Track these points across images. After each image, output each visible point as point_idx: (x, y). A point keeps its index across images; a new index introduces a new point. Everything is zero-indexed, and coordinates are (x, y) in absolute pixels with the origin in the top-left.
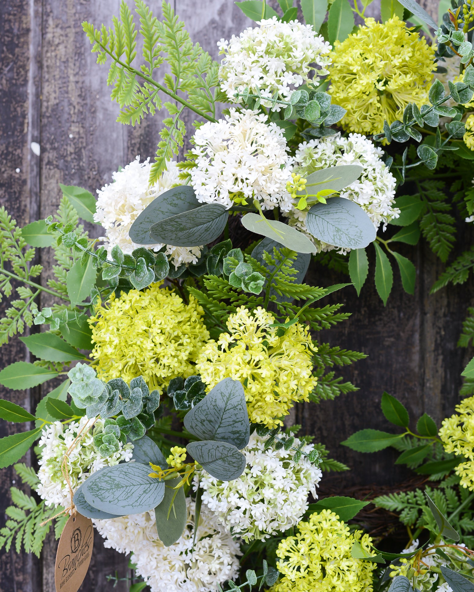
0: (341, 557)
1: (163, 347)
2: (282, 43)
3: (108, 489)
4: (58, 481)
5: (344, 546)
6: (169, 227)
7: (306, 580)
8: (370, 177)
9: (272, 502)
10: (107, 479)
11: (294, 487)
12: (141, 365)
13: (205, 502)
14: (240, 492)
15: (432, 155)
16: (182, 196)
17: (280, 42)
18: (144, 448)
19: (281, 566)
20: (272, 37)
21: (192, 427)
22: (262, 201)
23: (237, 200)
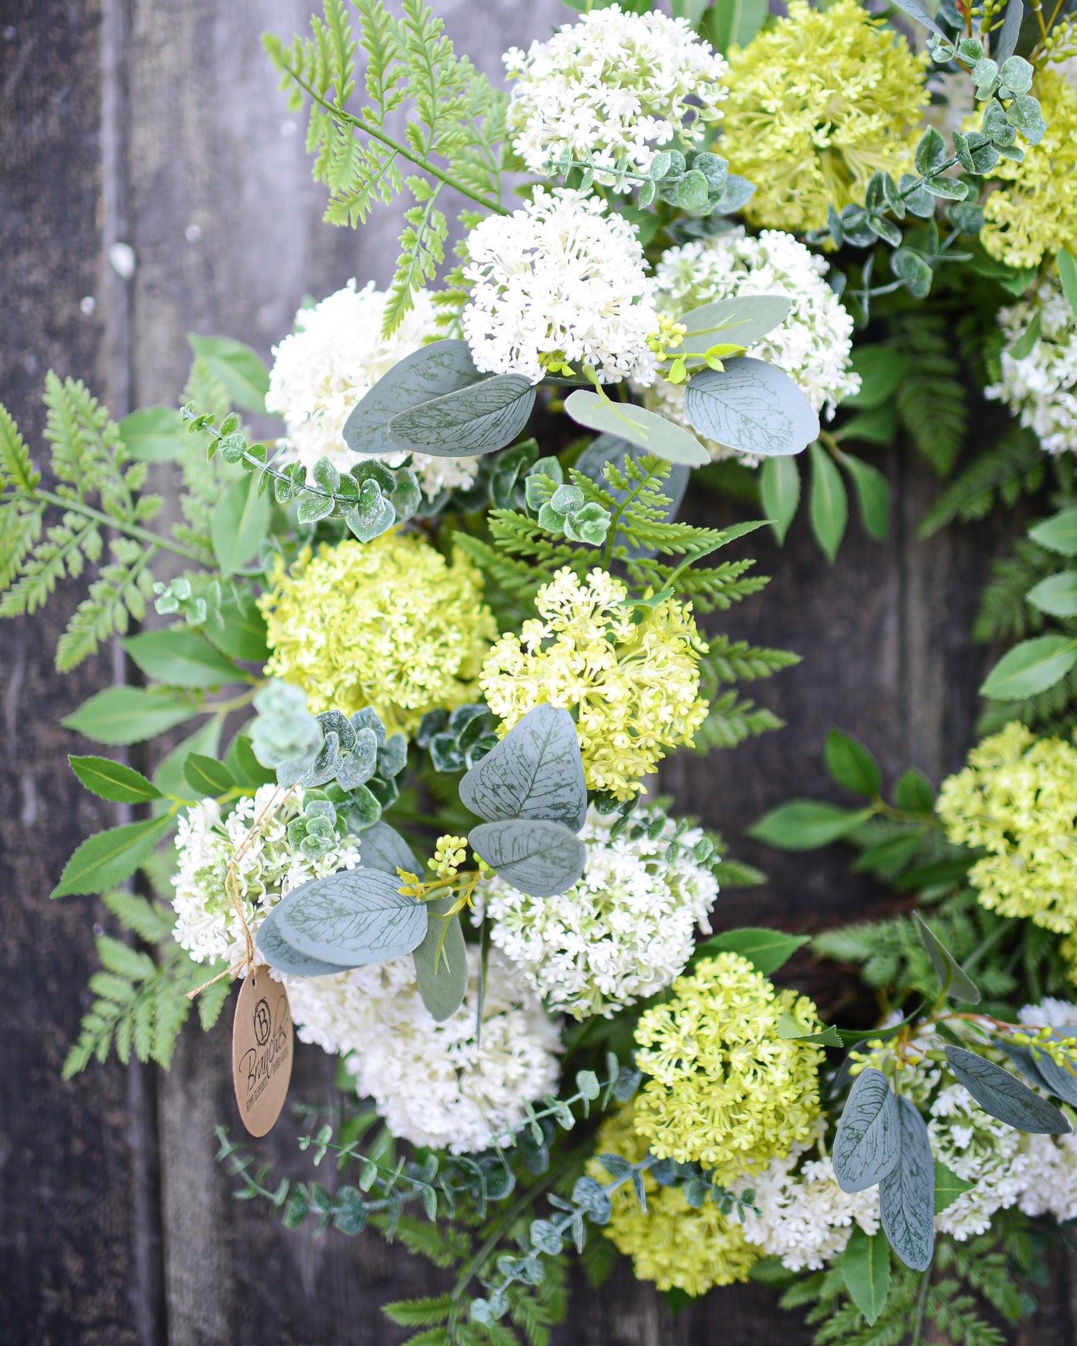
0: (760, 1038)
1: (411, 651)
2: (633, 60)
3: (321, 919)
4: (219, 912)
5: (765, 1019)
6: (425, 421)
7: (694, 1084)
8: (803, 316)
9: (626, 938)
10: (319, 899)
11: (667, 909)
12: (370, 687)
13: (499, 944)
14: (565, 922)
15: (921, 271)
16: (446, 360)
17: (629, 57)
18: (379, 845)
19: (644, 1060)
20: (614, 49)
21: (474, 800)
22: (600, 366)
23: (554, 366)
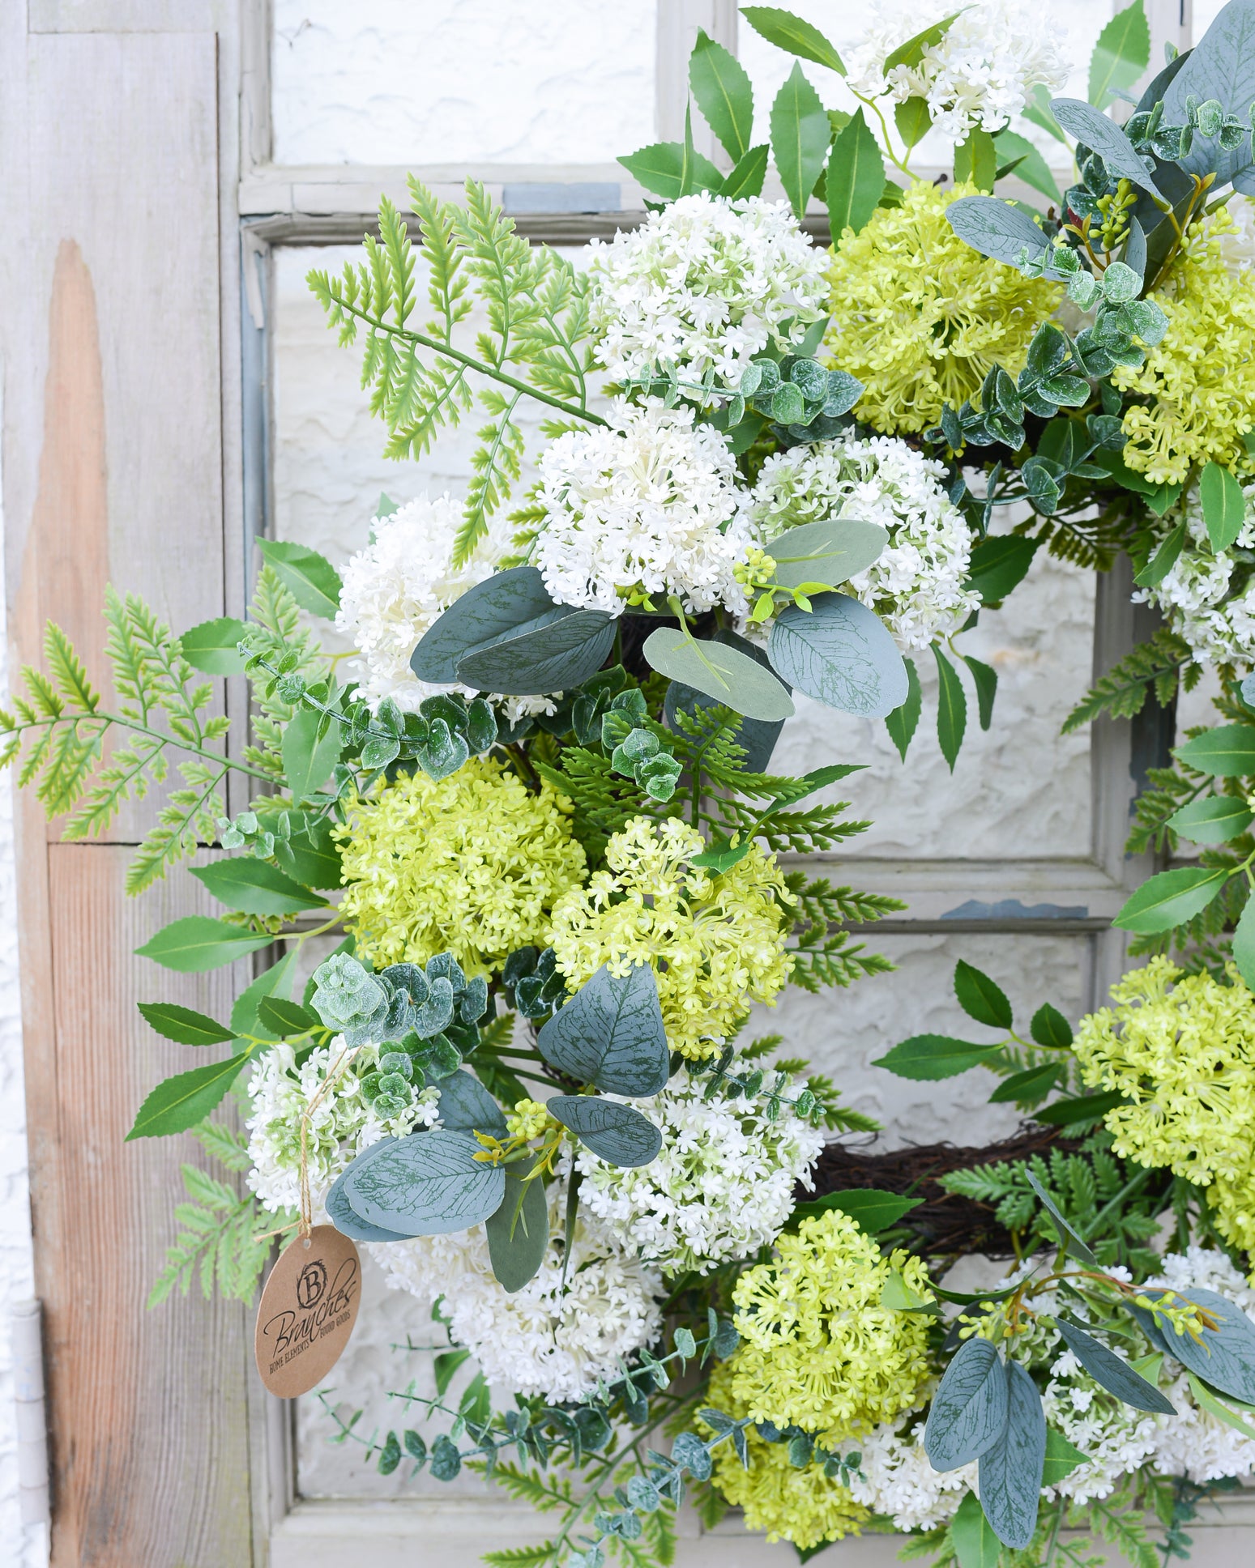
0: (862, 1303)
1: (489, 893)
2: (721, 263)
3: (393, 1185)
4: (292, 1165)
5: (869, 1283)
6: (494, 663)
7: (793, 1348)
8: (914, 532)
9: (719, 1200)
10: (391, 1164)
11: (764, 1172)
12: (446, 928)
13: (586, 1201)
14: (655, 1181)
16: (519, 588)
17: (717, 259)
18: (461, 1097)
19: (743, 1323)
20: (701, 250)
21: (554, 1052)
22: (686, 596)
23: (634, 600)
